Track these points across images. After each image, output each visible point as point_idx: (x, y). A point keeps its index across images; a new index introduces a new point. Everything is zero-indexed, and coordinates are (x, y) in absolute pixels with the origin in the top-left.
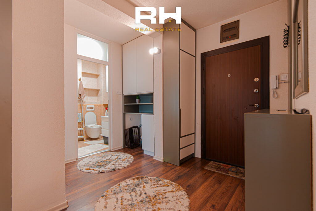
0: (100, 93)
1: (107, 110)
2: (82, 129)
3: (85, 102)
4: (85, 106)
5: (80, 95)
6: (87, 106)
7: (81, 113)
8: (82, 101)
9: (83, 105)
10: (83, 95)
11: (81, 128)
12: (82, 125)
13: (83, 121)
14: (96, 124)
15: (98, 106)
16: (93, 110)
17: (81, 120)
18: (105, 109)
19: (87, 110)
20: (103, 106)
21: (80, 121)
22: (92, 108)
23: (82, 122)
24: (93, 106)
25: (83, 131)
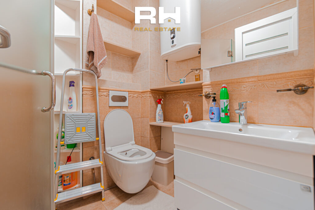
0: (139, 62)
1: (159, 106)
2: (96, 163)
3: (104, 81)
4: (105, 93)
5: (91, 54)
6: (112, 94)
7: (94, 114)
8: (98, 78)
9: (99, 89)
10: (99, 60)
11: (93, 158)
12: (98, 149)
13: (100, 138)
14: (134, 142)
15: (136, 95)
16: (125, 104)
17: (94, 133)
18: (153, 102)
19: (112, 104)
20: (151, 95)
21: (91, 140)
22: (123, 99)
23: (98, 141)
24: (126, 95)
25: (99, 168)
